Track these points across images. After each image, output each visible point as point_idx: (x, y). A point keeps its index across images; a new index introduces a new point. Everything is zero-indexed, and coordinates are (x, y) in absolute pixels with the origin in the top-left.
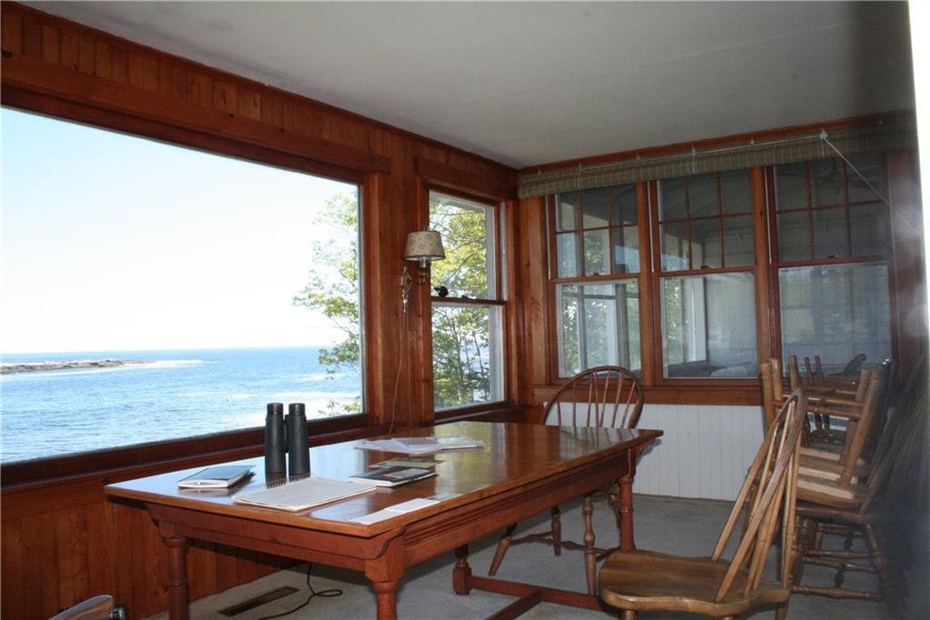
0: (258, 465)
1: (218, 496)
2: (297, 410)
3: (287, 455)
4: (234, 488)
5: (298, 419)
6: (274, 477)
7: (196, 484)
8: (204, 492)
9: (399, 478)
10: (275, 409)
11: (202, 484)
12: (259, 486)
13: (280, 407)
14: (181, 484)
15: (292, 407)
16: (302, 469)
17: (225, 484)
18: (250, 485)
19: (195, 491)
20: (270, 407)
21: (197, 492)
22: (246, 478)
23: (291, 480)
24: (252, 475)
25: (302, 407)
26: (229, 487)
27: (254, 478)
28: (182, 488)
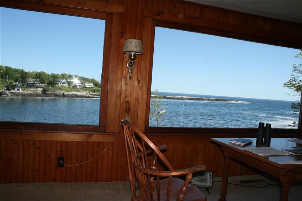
0: (254, 140)
1: (240, 147)
2: (268, 126)
3: (264, 139)
4: (245, 146)
5: (268, 128)
6: (259, 144)
7: (235, 142)
8: (237, 145)
9: (298, 153)
10: (262, 124)
11: (236, 143)
12: (254, 146)
13: (264, 124)
14: (231, 142)
15: (267, 124)
16: (268, 144)
17: (243, 144)
18: (250, 146)
19: (234, 144)
20: (260, 123)
21: (235, 145)
22: (250, 143)
23: (264, 146)
24: (252, 143)
25: (270, 125)
26: (244, 145)
27: (252, 144)
28: (231, 143)
